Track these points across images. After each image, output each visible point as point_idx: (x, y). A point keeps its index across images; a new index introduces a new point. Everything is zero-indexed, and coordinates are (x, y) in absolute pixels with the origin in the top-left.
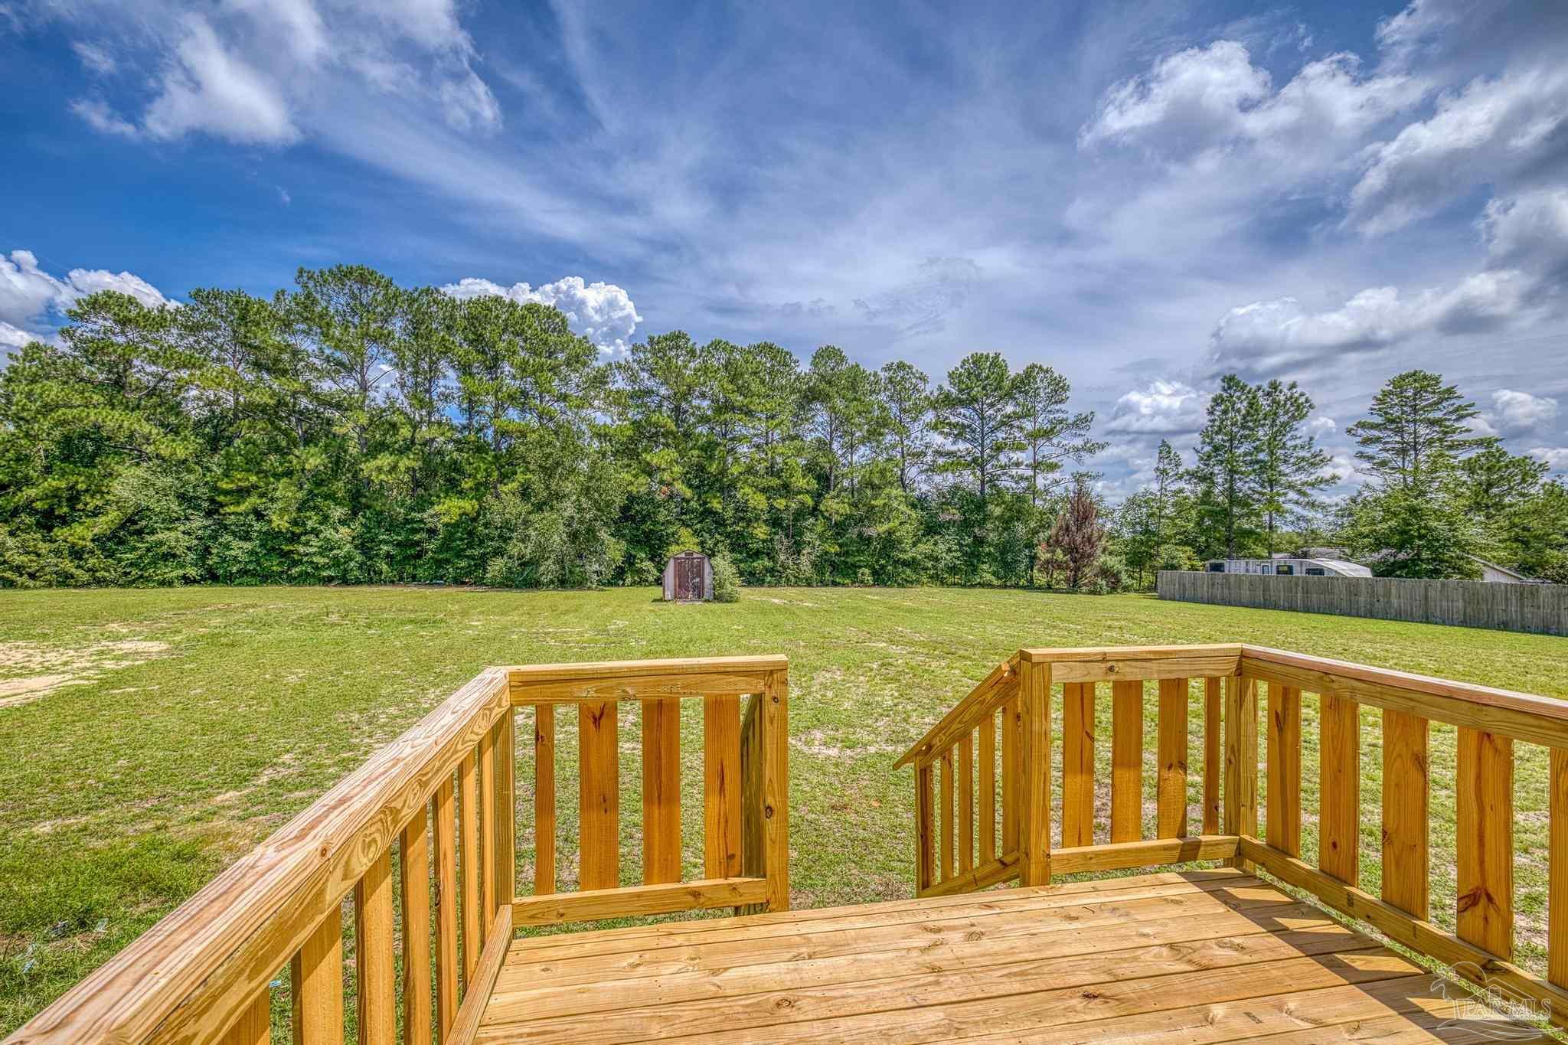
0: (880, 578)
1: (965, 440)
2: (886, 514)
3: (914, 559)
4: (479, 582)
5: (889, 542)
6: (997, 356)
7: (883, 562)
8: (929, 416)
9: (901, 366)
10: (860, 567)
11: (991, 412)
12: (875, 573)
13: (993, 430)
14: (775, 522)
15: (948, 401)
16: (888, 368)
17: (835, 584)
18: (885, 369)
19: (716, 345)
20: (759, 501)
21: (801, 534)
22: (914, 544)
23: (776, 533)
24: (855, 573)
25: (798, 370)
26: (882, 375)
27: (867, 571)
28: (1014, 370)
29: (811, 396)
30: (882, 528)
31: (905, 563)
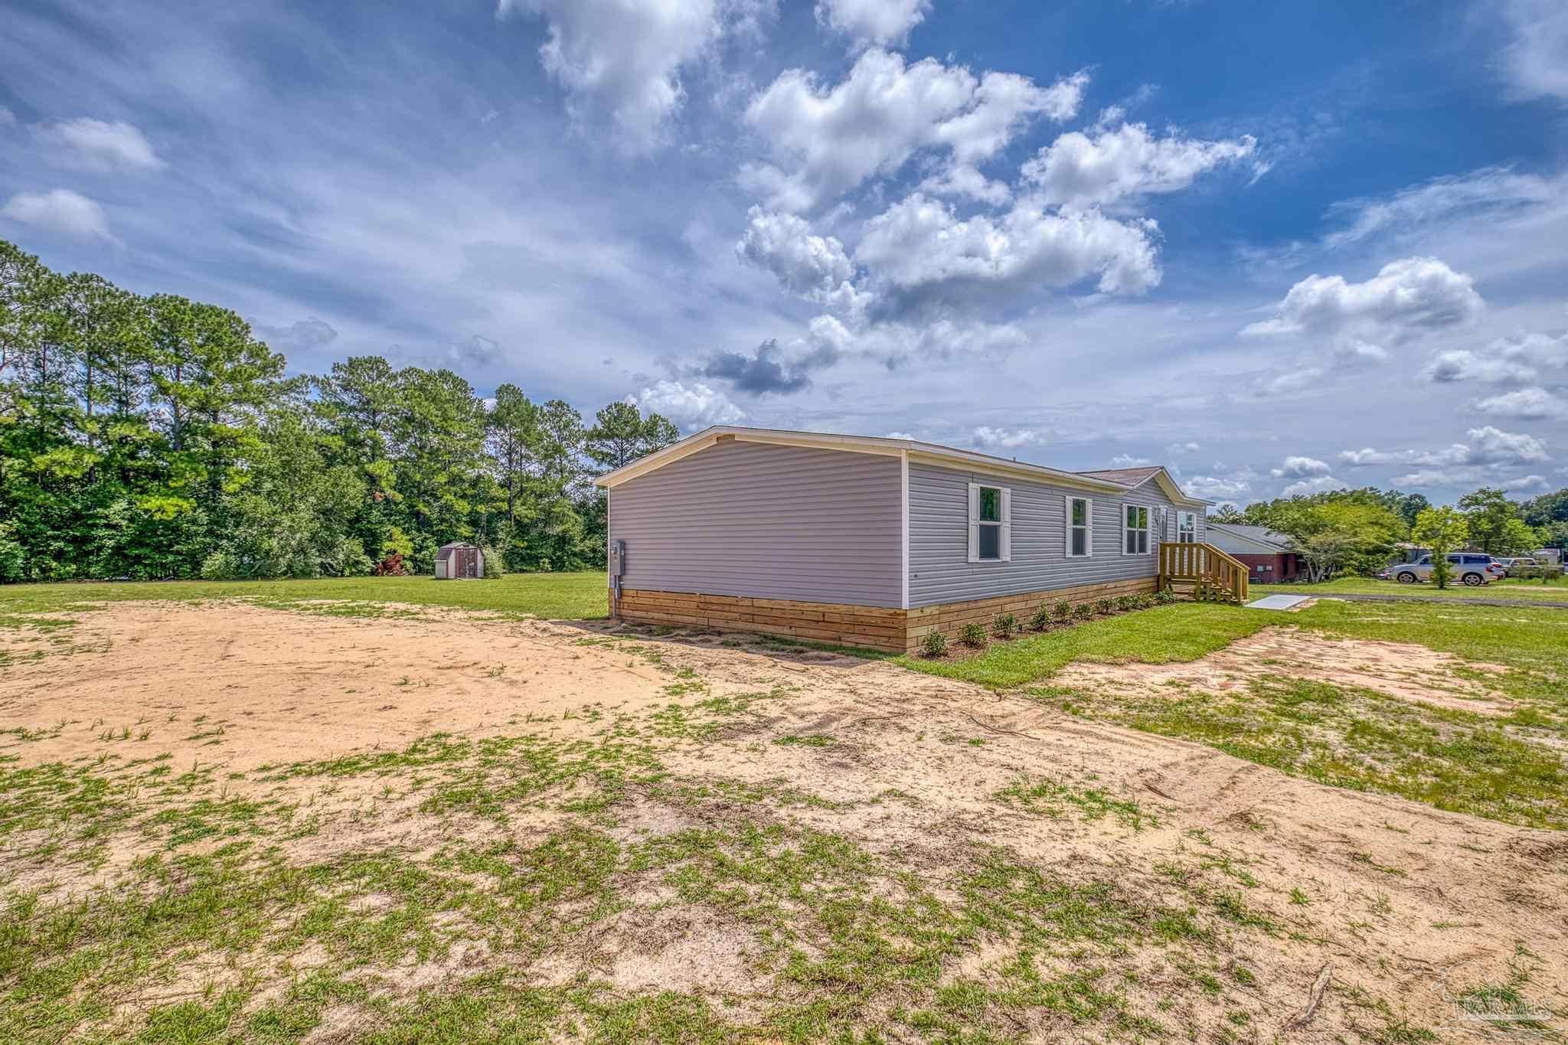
0: (558, 565)
1: (610, 464)
2: (561, 519)
3: (583, 551)
4: (196, 574)
5: (563, 540)
7: (558, 554)
8: (583, 445)
9: (560, 404)
10: (541, 558)
11: (627, 446)
12: (552, 562)
13: (629, 459)
14: (474, 522)
15: (599, 435)
17: (522, 571)
18: (547, 405)
20: (463, 507)
21: (496, 533)
22: (582, 540)
23: (477, 532)
24: (538, 563)
26: (546, 409)
27: (547, 560)
28: (644, 417)
30: (558, 529)
31: (575, 554)
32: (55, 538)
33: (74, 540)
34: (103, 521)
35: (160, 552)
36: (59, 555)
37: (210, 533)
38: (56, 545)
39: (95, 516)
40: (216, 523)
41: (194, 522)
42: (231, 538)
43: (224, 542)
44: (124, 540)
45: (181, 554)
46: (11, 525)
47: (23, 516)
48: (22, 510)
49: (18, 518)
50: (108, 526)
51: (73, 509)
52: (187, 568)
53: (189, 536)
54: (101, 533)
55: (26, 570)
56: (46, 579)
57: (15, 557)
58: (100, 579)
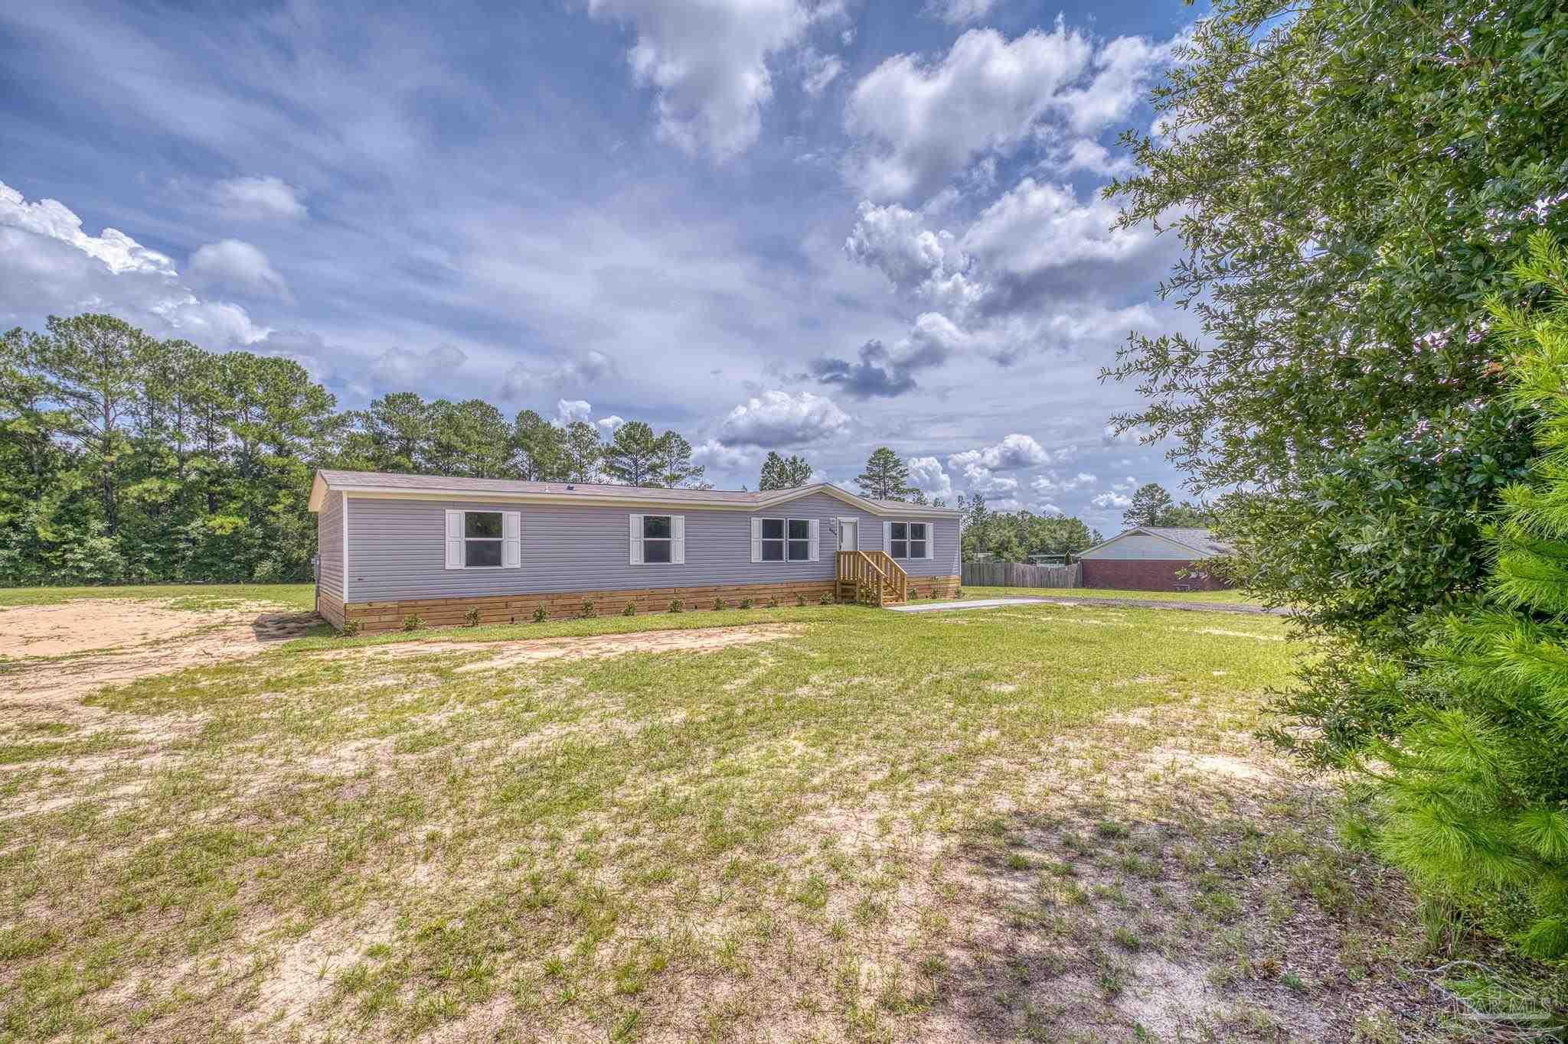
1: (625, 479)
4: (250, 579)
6: (645, 426)
8: (600, 462)
9: (580, 425)
11: (643, 460)
13: (643, 473)
15: (614, 452)
16: (571, 426)
18: (569, 427)
19: (441, 403)
25: (503, 422)
26: (568, 430)
28: (657, 436)
29: (514, 443)
32: (147, 550)
33: (161, 552)
34: (183, 536)
35: (224, 561)
36: (150, 563)
37: (264, 545)
38: (148, 555)
39: (178, 533)
40: (269, 537)
41: (251, 536)
42: (279, 550)
43: (274, 552)
44: (200, 550)
45: (239, 562)
46: (115, 540)
47: (124, 533)
48: (124, 528)
49: (121, 534)
50: (187, 540)
51: (163, 526)
52: (245, 573)
53: (248, 548)
54: (182, 546)
55: (127, 574)
56: (142, 583)
57: (118, 564)
58: (182, 583)
